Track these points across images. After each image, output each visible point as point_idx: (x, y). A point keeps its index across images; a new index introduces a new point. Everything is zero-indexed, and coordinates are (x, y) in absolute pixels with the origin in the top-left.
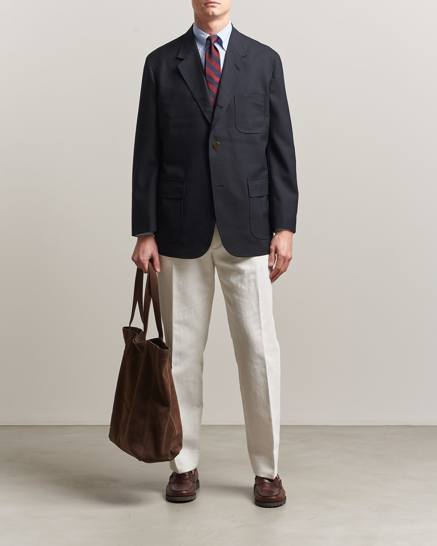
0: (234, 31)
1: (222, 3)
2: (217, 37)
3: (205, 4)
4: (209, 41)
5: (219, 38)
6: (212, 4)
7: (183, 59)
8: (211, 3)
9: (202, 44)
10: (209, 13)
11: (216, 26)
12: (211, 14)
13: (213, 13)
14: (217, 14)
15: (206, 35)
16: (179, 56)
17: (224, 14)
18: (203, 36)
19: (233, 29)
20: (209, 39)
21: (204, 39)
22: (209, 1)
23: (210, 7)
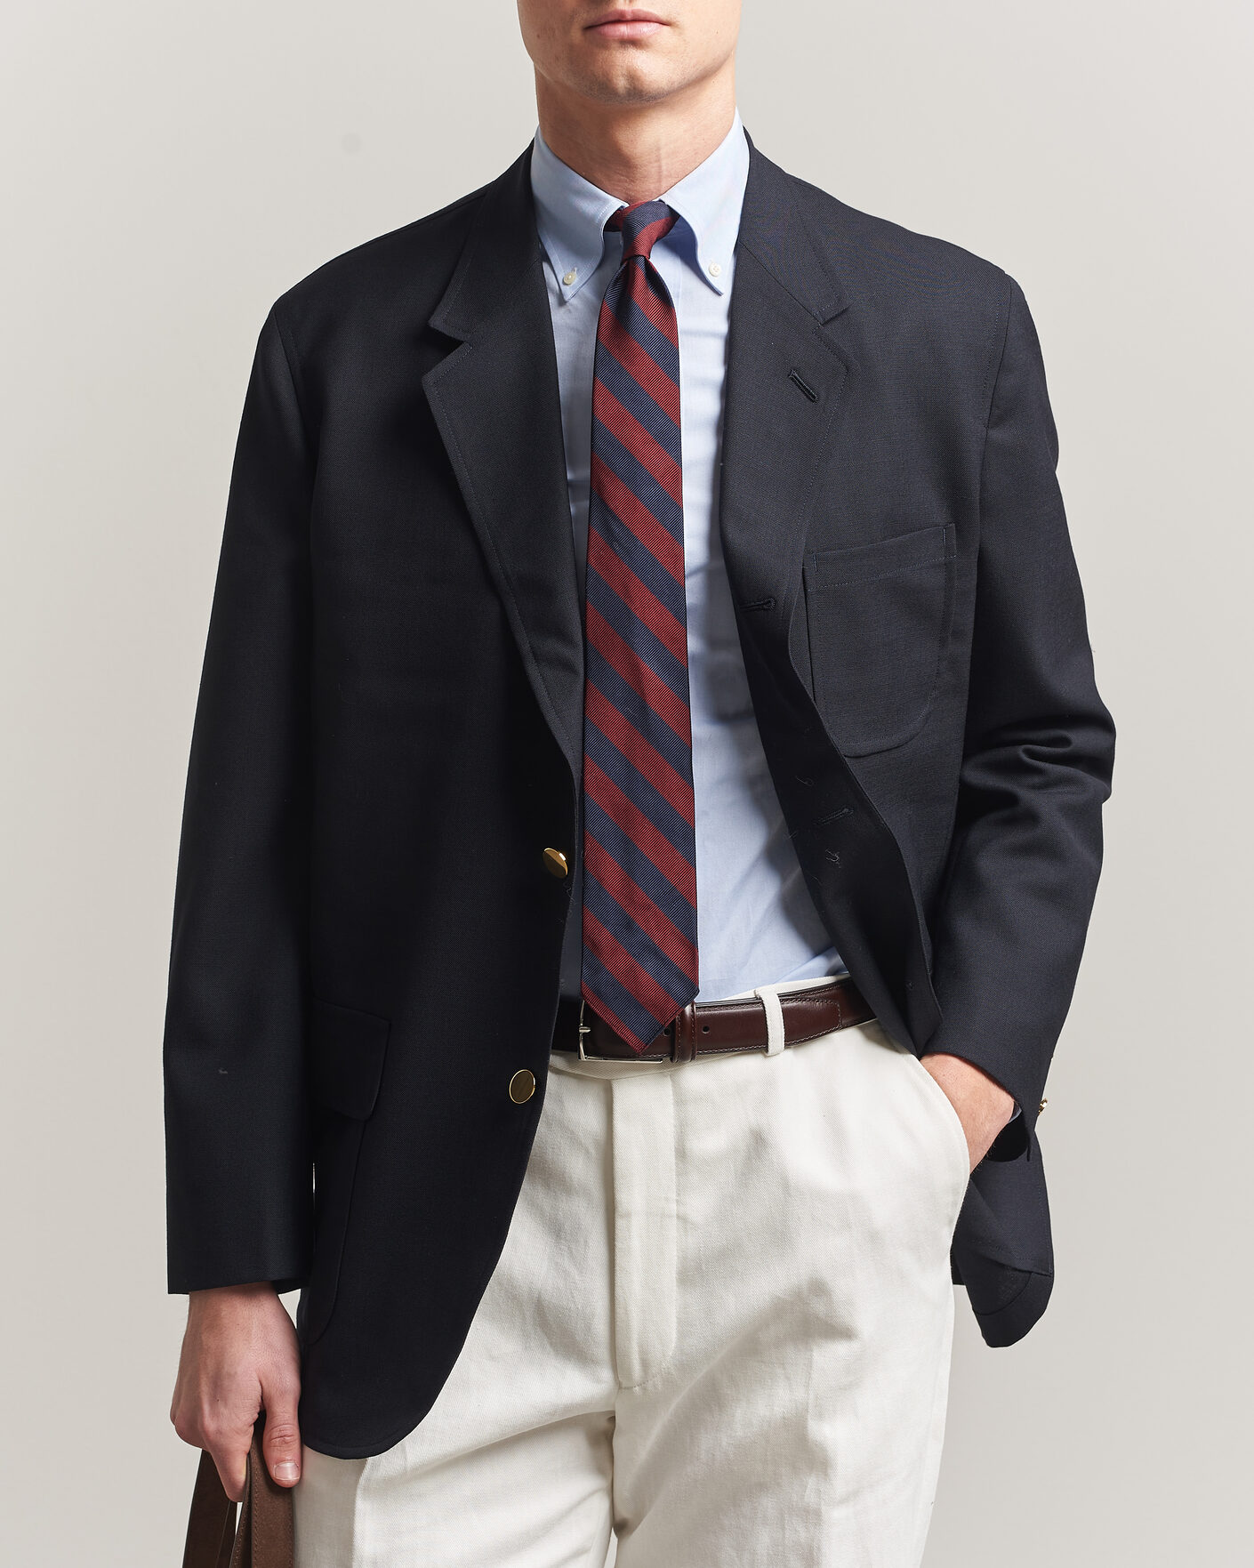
0: (762, 172)
1: (683, 19)
2: (664, 213)
3: (589, 28)
4: (619, 234)
5: (674, 216)
6: (624, 30)
7: (459, 343)
8: (621, 19)
9: (577, 249)
10: (610, 81)
11: (658, 149)
12: (621, 83)
13: (632, 77)
14: (655, 86)
15: (605, 201)
16: (437, 322)
17: (702, 78)
18: (588, 207)
19: (759, 165)
20: (619, 222)
21: (589, 221)
22: (611, 9)
23: (615, 45)
